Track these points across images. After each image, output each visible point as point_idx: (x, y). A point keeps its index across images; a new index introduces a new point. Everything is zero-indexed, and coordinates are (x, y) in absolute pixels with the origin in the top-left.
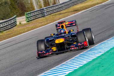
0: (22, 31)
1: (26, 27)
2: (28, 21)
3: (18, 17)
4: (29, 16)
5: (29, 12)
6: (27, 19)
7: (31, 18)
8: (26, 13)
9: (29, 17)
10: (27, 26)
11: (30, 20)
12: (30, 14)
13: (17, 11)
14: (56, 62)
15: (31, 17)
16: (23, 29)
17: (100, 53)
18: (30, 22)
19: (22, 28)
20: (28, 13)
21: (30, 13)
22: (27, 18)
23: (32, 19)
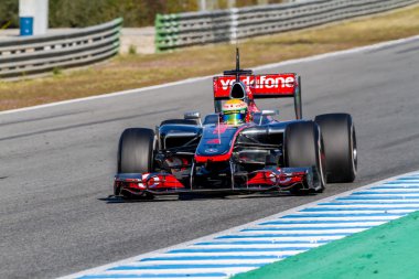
0: (132, 81)
1: (147, 69)
2: (162, 49)
3: (132, 26)
4: (169, 31)
5: (174, 16)
6: (160, 38)
7: (176, 37)
8: (159, 17)
9: (171, 34)
10: (155, 66)
11: (171, 44)
12: (174, 23)
13: (131, 4)
14: (206, 221)
15: (177, 33)
16: (137, 73)
17: (386, 214)
18: (171, 51)
19: (136, 69)
20: (167, 17)
21: (176, 20)
22: (163, 35)
23: (177, 43)
